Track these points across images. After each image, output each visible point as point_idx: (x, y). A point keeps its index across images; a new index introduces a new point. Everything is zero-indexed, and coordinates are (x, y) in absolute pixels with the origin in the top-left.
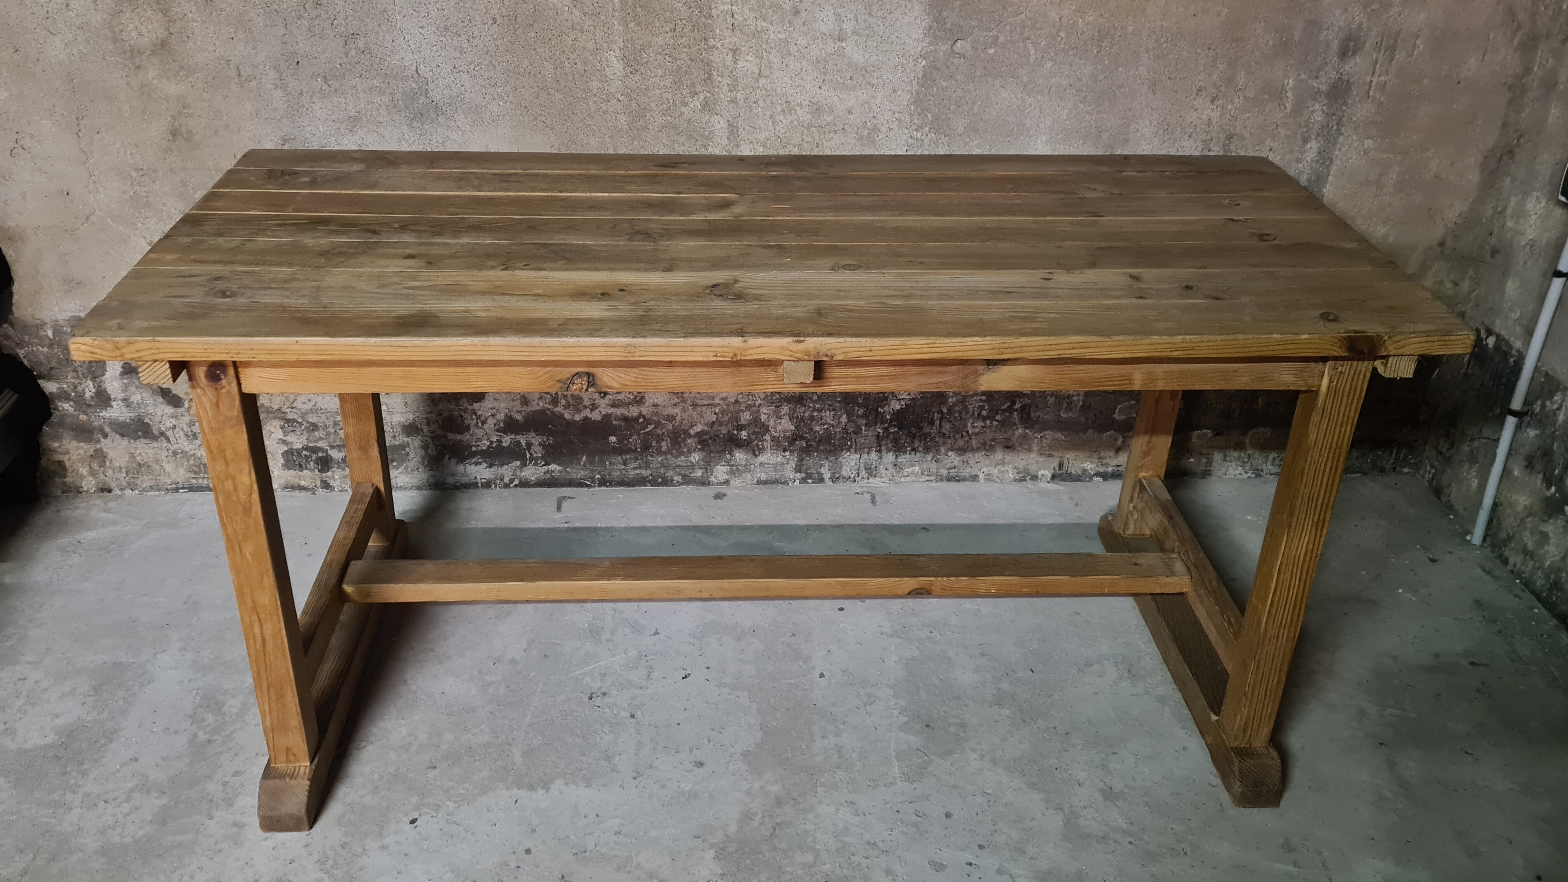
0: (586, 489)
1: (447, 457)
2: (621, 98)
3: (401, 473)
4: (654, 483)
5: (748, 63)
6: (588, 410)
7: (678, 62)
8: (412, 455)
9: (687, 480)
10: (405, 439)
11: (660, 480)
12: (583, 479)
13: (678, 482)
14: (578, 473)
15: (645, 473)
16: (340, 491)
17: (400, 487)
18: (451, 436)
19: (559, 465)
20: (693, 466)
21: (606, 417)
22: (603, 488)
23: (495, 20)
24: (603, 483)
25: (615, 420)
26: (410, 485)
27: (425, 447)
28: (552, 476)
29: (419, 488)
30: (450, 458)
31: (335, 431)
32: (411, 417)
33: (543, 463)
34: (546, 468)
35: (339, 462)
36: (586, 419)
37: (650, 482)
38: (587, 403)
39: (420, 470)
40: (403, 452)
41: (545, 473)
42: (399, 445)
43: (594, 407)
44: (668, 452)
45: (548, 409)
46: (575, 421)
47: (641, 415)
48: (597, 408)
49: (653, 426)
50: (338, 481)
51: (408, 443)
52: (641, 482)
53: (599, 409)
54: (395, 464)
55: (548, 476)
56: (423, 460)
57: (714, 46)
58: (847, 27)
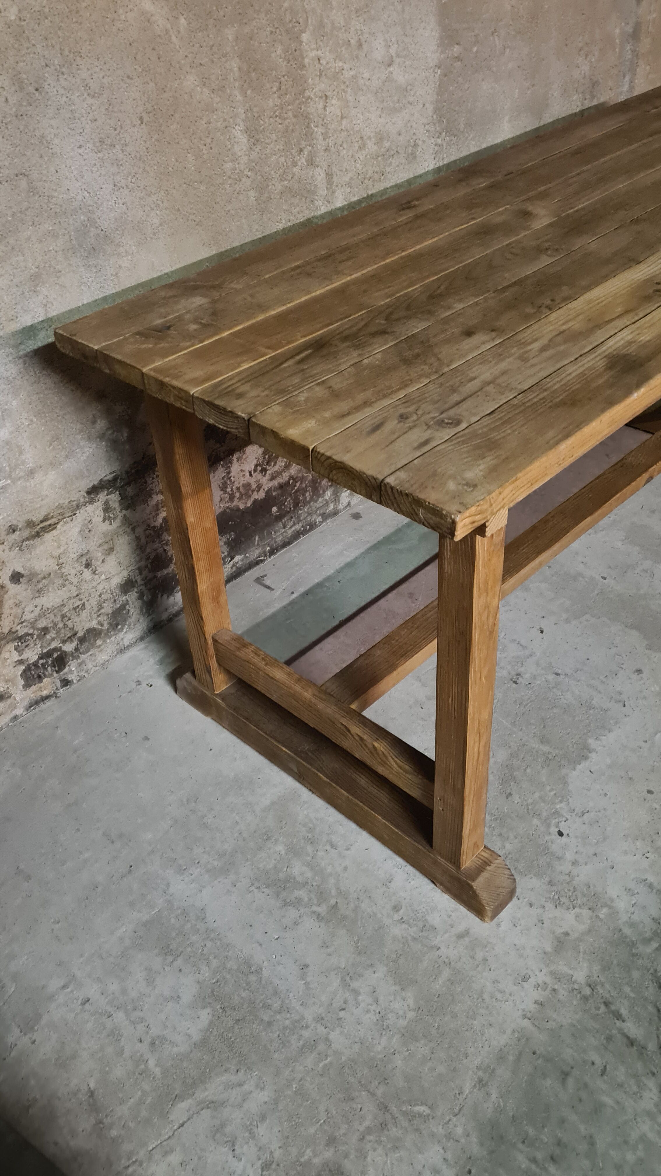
0: (262, 565)
1: (159, 596)
2: (249, 174)
3: (126, 632)
4: (305, 532)
5: (334, 107)
6: (255, 493)
7: (287, 122)
8: (132, 610)
9: (325, 517)
10: (124, 598)
11: (308, 527)
12: (259, 557)
13: (319, 522)
14: (254, 553)
15: (298, 527)
16: (79, 681)
17: (128, 646)
18: (159, 574)
19: (240, 554)
20: (327, 504)
21: (268, 492)
22: (273, 557)
23: (141, 119)
24: (272, 552)
25: (274, 491)
26: (134, 640)
27: (141, 597)
28: (237, 568)
29: (142, 639)
30: (162, 596)
31: (65, 625)
32: (125, 574)
33: (229, 559)
34: (232, 563)
35: (73, 653)
36: (255, 501)
37: (302, 533)
38: (254, 486)
39: (141, 620)
40: (124, 612)
41: (232, 568)
42: (120, 607)
43: (259, 487)
44: (312, 499)
45: (228, 507)
46: (249, 507)
47: (291, 477)
48: (261, 487)
49: (299, 483)
50: (75, 672)
51: (127, 601)
52: (297, 535)
53: (263, 487)
54: (119, 627)
55: (234, 569)
56: (141, 610)
57: (309, 98)
58: (393, 51)
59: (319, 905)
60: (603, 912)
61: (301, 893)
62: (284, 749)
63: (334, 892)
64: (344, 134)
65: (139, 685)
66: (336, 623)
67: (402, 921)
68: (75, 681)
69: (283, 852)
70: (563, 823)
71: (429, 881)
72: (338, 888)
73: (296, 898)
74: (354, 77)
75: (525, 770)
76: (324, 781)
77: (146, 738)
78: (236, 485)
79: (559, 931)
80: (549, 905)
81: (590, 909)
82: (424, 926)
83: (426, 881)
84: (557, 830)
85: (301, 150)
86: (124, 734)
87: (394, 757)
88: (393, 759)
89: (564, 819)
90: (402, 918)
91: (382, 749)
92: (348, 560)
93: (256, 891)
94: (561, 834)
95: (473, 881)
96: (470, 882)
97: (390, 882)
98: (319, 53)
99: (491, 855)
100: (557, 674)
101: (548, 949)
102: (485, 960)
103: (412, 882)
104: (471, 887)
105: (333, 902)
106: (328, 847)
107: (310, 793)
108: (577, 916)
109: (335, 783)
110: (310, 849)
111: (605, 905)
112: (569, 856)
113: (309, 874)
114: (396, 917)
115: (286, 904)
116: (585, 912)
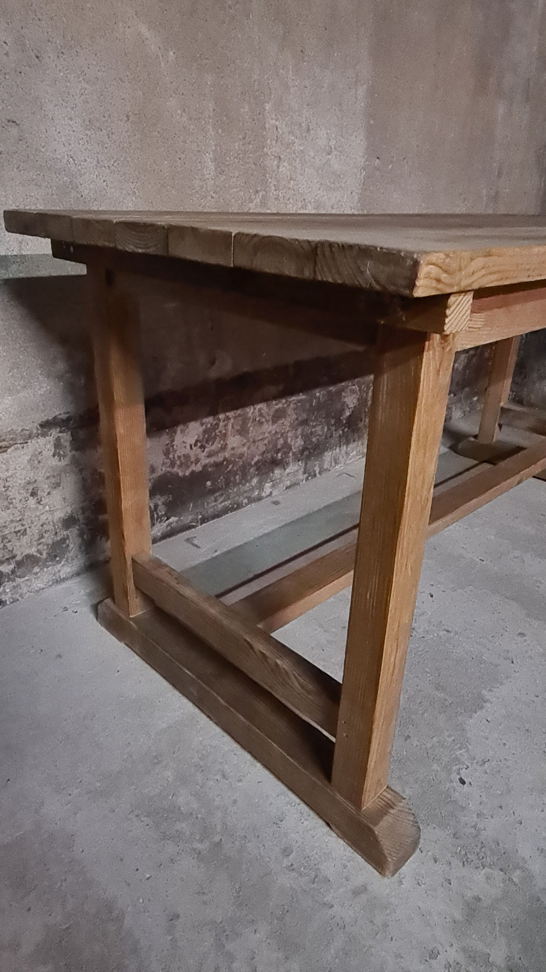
0: (193, 530)
1: (99, 538)
2: (214, 195)
3: (63, 565)
4: (232, 509)
6: (194, 464)
7: (247, 166)
8: (71, 546)
9: (251, 500)
10: (65, 533)
11: (236, 506)
12: (191, 522)
13: (245, 503)
14: (187, 518)
15: (227, 503)
16: (12, 603)
17: (64, 578)
18: (99, 518)
19: (175, 516)
20: (253, 489)
21: (205, 467)
22: (204, 525)
23: (128, 116)
24: (204, 520)
25: (210, 467)
26: (71, 574)
27: (81, 535)
28: (172, 528)
29: (78, 574)
30: (101, 538)
31: (4, 546)
32: (69, 510)
33: (166, 518)
34: (167, 522)
35: (9, 575)
36: (193, 472)
37: (230, 510)
38: (193, 459)
39: (79, 557)
40: (64, 546)
41: (167, 526)
42: (61, 540)
43: (197, 461)
44: (240, 483)
45: (168, 472)
46: (186, 476)
47: (225, 459)
48: (199, 461)
49: (232, 465)
50: (9, 593)
51: (68, 536)
52: (226, 511)
53: (201, 461)
54: (58, 559)
55: (169, 528)
56: (80, 547)
57: (267, 154)
58: (333, 143)
59: (201, 841)
60: (516, 876)
61: (183, 826)
62: (187, 671)
63: (219, 828)
64: (291, 192)
65: (66, 610)
66: (251, 576)
67: (291, 868)
68: (8, 603)
69: (170, 779)
70: (464, 770)
71: (324, 823)
72: (224, 824)
73: (177, 831)
74: (302, 151)
75: (423, 714)
76: (222, 705)
77: (60, 656)
78: (178, 454)
79: (469, 894)
80: (456, 862)
81: (501, 870)
82: (316, 876)
83: (321, 822)
84: (458, 777)
85: (257, 192)
86: (39, 651)
87: (297, 675)
88: (296, 678)
89: (466, 766)
90: (292, 865)
91: (284, 666)
92: (266, 531)
93: (134, 819)
94: (463, 782)
95: (376, 824)
96: (371, 826)
97: (281, 821)
98: (277, 123)
99: (394, 796)
100: (448, 631)
101: (458, 916)
102: (385, 925)
103: (306, 823)
104: (372, 832)
105: (217, 839)
106: (218, 777)
107: (208, 720)
108: (488, 878)
109: (234, 708)
110: (199, 777)
111: (517, 867)
112: (472, 806)
113: (195, 805)
114: (286, 863)
115: (165, 837)
116: (497, 874)
